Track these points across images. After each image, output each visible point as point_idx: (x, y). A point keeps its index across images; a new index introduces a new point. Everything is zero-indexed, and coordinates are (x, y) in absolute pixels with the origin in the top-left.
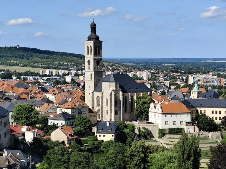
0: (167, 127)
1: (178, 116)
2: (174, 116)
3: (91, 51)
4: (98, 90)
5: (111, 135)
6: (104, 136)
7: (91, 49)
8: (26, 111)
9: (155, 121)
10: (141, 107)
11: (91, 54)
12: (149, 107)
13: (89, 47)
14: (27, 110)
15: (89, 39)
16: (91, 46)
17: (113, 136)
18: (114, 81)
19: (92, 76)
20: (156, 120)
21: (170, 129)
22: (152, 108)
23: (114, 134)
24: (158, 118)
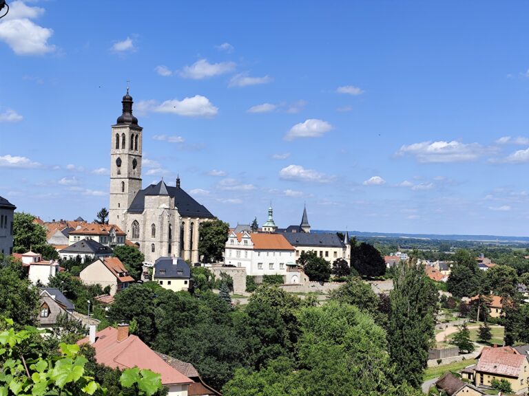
0: (260, 273)
1: (277, 253)
2: (271, 253)
3: (124, 143)
4: (135, 210)
5: (183, 281)
6: (169, 283)
7: (124, 140)
8: (24, 227)
9: (240, 264)
10: (212, 239)
11: (123, 147)
12: (227, 240)
13: (120, 135)
14: (25, 224)
15: (121, 122)
16: (123, 134)
17: (186, 283)
18: (167, 193)
19: (123, 186)
20: (240, 262)
21: (265, 276)
22: (232, 241)
23: (188, 281)
24: (246, 257)
